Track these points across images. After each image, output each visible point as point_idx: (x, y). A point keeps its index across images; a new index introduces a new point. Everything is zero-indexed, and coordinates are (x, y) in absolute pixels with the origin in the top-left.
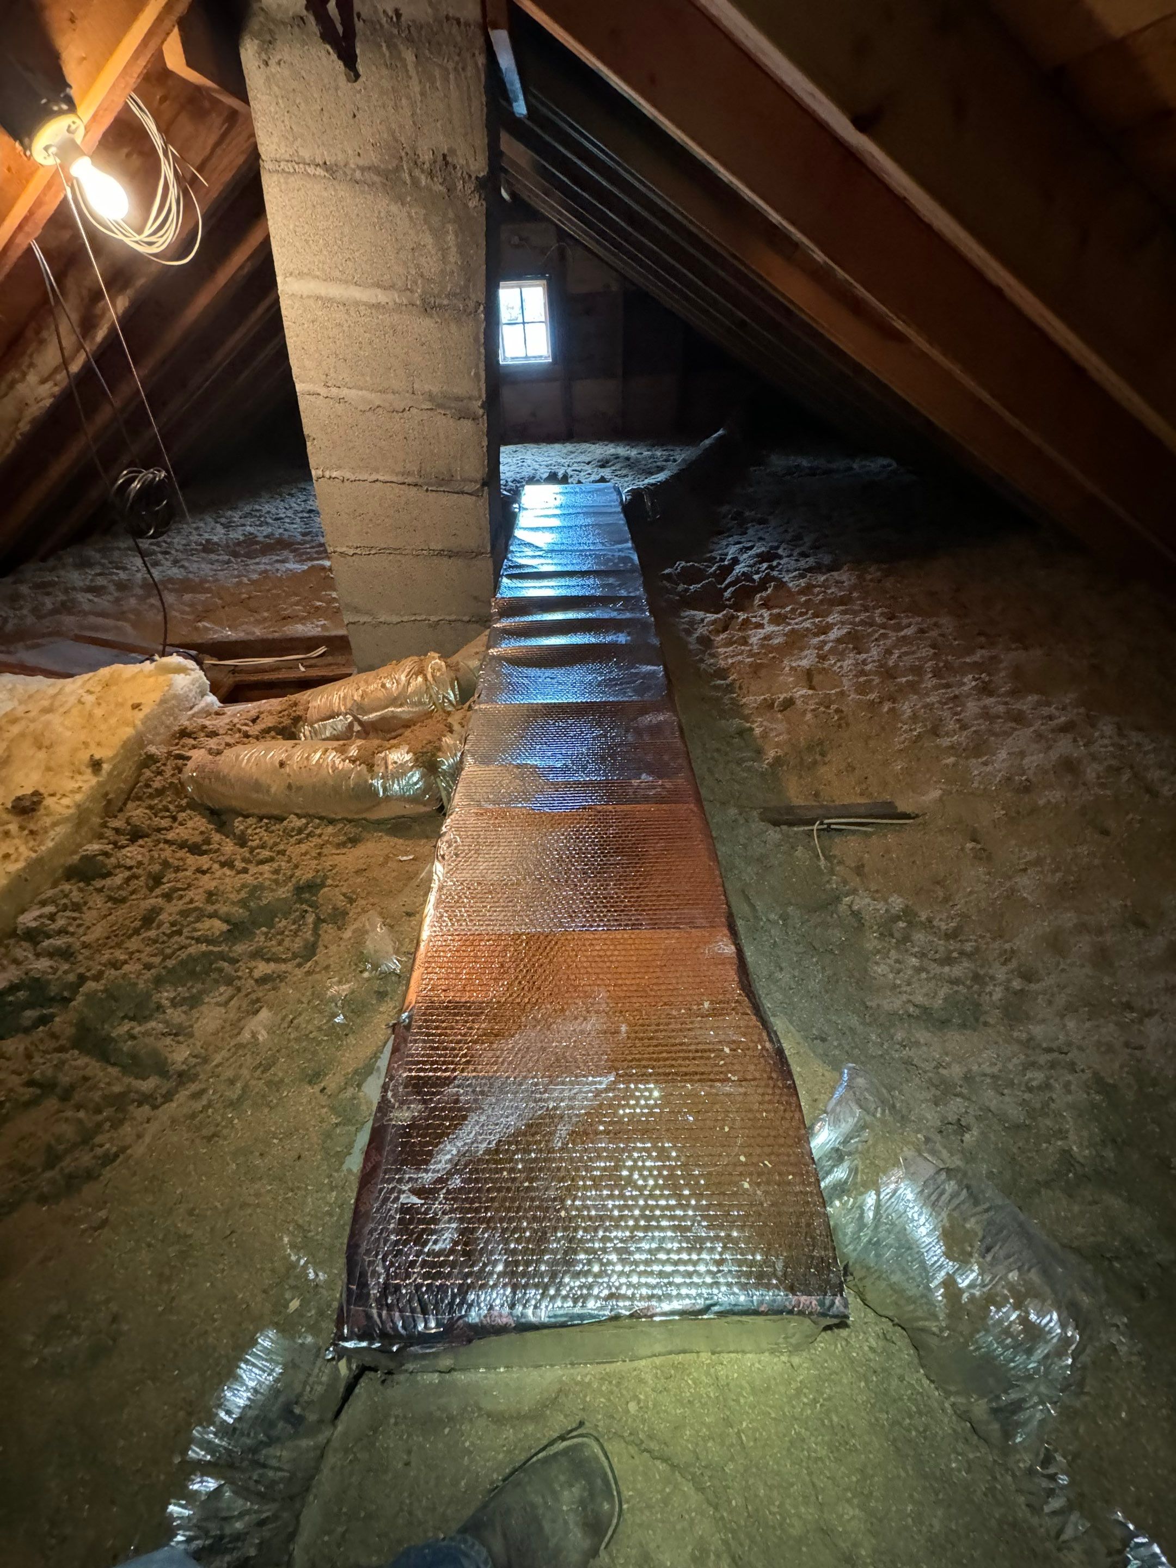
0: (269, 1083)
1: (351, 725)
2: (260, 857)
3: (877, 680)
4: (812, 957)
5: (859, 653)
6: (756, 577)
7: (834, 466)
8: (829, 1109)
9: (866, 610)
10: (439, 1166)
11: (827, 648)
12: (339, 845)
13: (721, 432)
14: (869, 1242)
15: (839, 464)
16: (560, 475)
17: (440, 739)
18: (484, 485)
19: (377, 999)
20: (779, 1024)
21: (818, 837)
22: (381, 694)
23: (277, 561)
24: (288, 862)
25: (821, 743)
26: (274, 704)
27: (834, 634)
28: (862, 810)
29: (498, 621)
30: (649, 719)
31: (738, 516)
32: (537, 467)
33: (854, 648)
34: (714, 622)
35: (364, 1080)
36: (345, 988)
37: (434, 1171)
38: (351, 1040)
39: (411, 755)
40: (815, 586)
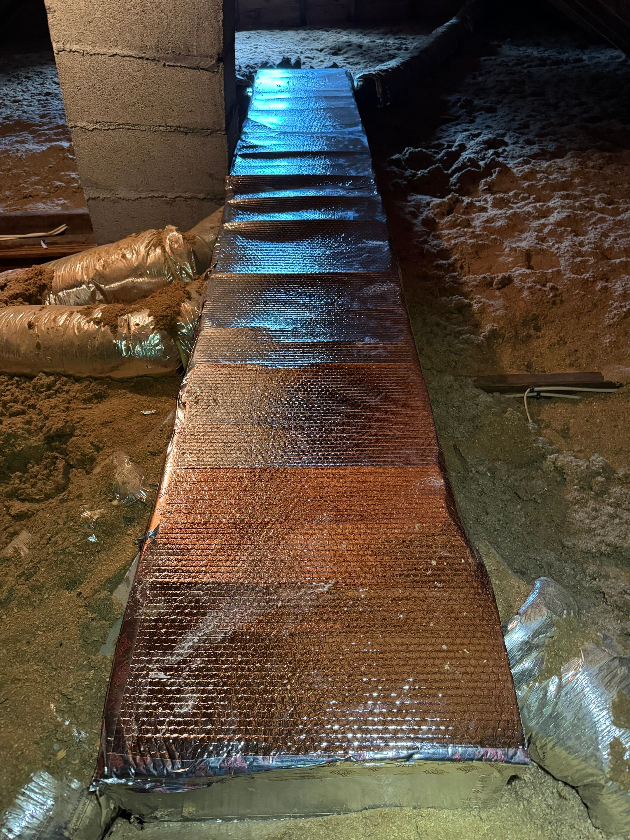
0: (32, 588)
1: (93, 293)
2: (14, 410)
3: (592, 260)
4: (517, 504)
5: (577, 235)
6: (482, 163)
7: (564, 56)
8: (521, 611)
9: (587, 195)
10: (181, 651)
11: (546, 231)
12: (85, 401)
13: (453, 21)
14: (550, 715)
15: (570, 55)
16: (293, 61)
17: (179, 305)
18: (219, 60)
19: (126, 525)
20: (481, 546)
21: (528, 403)
22: (121, 264)
23: (17, 142)
24: (39, 414)
25: (536, 318)
26: (20, 273)
27: (554, 217)
28: (571, 379)
29: (232, 197)
30: (374, 289)
31: (468, 106)
32: (270, 53)
33: (573, 231)
34: (439, 205)
35: (115, 587)
36: (96, 514)
37: (179, 655)
38: (103, 556)
39: (151, 318)
40: (538, 172)
